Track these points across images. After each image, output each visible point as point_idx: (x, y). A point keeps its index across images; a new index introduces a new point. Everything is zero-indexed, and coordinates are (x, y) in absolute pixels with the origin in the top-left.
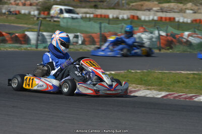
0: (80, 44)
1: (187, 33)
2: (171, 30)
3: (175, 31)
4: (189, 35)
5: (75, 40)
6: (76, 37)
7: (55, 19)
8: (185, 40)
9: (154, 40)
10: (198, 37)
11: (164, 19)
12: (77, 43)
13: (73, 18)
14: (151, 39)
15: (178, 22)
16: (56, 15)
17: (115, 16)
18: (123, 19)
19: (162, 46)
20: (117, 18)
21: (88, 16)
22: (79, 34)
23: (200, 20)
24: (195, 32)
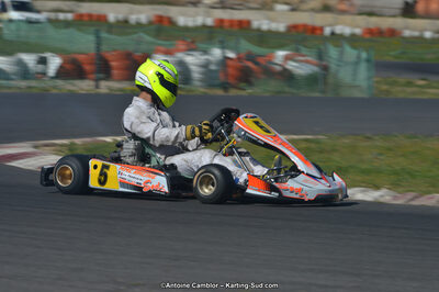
0: (52, 78)
1: (281, 54)
3: (255, 50)
4: (287, 58)
5: (41, 67)
6: (43, 61)
8: (278, 68)
9: (213, 67)
10: (307, 62)
11: (226, 24)
12: (44, 74)
13: (29, 22)
14: (205, 66)
15: (259, 30)
17: (121, 17)
18: (139, 25)
19: (231, 81)
20: (126, 21)
21: (61, 16)
22: (47, 55)
23: (305, 26)
24: (297, 50)
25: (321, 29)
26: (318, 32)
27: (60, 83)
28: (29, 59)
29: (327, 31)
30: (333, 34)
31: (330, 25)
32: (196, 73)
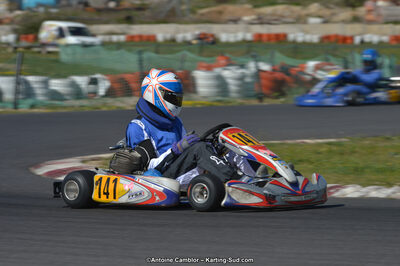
0: (103, 96)
1: (311, 64)
2: (281, 59)
3: (289, 61)
4: (317, 68)
5: (92, 87)
6: (94, 82)
7: (51, 49)
8: (308, 78)
9: (248, 80)
11: (265, 38)
12: (95, 93)
13: (85, 46)
14: (241, 78)
15: (294, 42)
16: (50, 41)
17: (168, 36)
18: (185, 43)
19: (265, 91)
20: (173, 40)
21: (115, 38)
22: (98, 76)
23: (336, 36)
24: (327, 60)
25: (352, 38)
26: (349, 41)
27: (109, 101)
28: (82, 81)
29: (357, 40)
30: (362, 42)
31: (360, 34)
32: (233, 86)
